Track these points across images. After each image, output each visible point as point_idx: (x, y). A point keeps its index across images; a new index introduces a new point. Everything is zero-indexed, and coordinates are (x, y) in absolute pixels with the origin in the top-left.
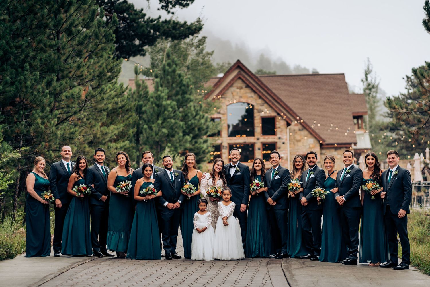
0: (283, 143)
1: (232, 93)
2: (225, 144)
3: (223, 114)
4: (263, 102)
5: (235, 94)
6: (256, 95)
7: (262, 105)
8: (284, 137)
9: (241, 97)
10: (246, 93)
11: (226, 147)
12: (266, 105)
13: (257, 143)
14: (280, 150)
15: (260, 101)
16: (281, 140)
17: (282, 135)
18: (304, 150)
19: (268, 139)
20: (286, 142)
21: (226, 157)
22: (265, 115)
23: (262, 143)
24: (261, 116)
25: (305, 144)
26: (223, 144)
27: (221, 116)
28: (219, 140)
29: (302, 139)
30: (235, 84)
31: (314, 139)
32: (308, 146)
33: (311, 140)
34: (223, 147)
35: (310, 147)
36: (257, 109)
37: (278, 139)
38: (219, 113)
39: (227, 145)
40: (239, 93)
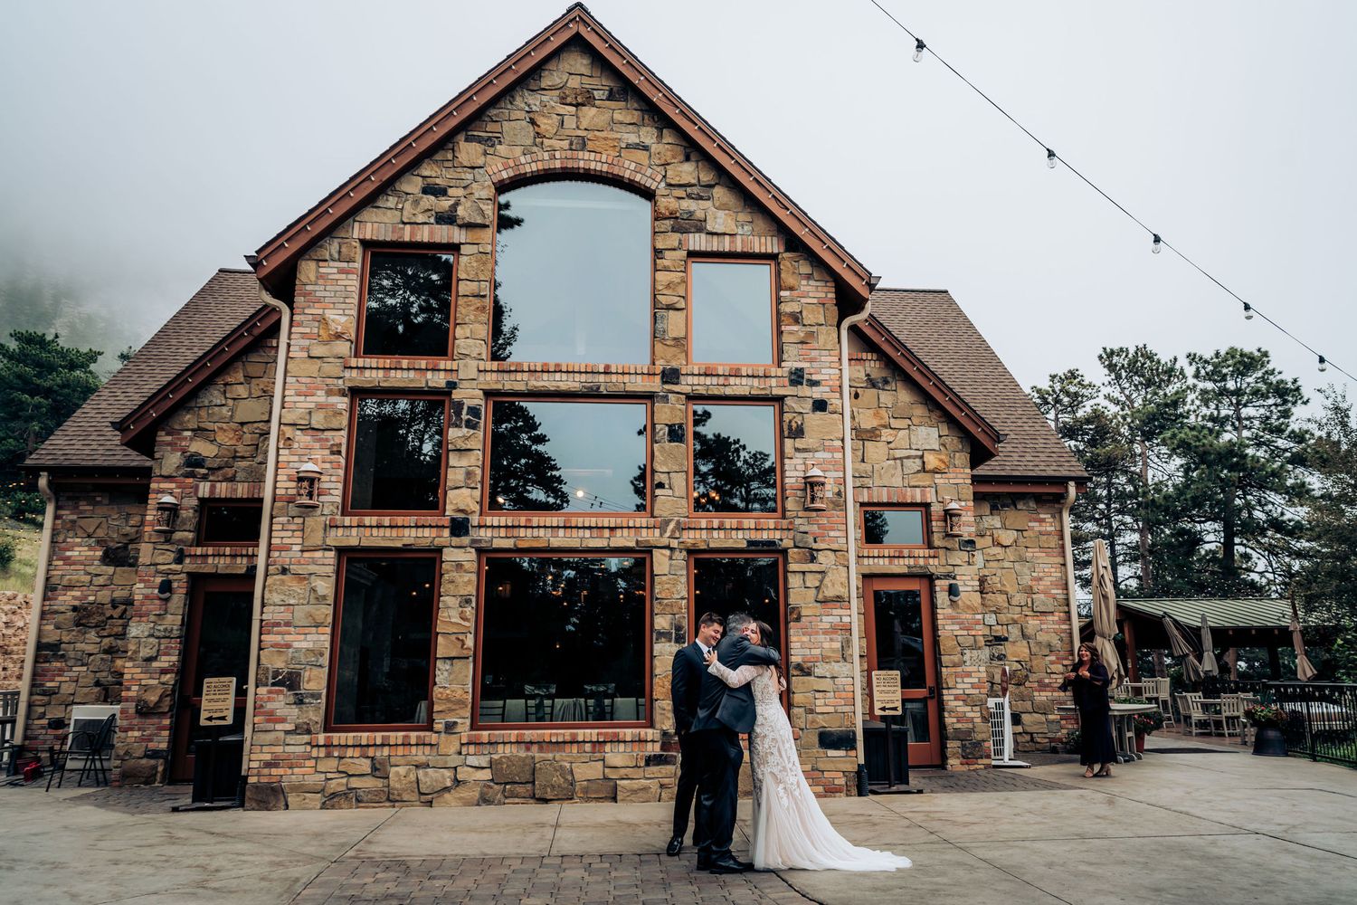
0: (820, 406)
1: (533, 122)
2: (470, 395)
3: (469, 226)
4: (707, 177)
5: (547, 124)
6: (668, 137)
7: (701, 192)
8: (826, 374)
9: (582, 144)
10: (613, 124)
11: (474, 411)
12: (719, 192)
13: (665, 399)
14: (800, 443)
15: (687, 172)
16: (804, 390)
17: (812, 361)
18: (897, 482)
19: (732, 380)
20: (834, 401)
21: (469, 474)
22: (714, 245)
23: (692, 398)
24: (692, 254)
25: (898, 454)
26: (456, 395)
27: (457, 235)
28: (429, 375)
29: (885, 427)
30: (551, 78)
31: (944, 430)
32: (917, 465)
33: (929, 436)
34: (458, 414)
35: (924, 470)
36: (673, 216)
37: (786, 381)
38: (447, 218)
39: (477, 400)
40: (570, 123)
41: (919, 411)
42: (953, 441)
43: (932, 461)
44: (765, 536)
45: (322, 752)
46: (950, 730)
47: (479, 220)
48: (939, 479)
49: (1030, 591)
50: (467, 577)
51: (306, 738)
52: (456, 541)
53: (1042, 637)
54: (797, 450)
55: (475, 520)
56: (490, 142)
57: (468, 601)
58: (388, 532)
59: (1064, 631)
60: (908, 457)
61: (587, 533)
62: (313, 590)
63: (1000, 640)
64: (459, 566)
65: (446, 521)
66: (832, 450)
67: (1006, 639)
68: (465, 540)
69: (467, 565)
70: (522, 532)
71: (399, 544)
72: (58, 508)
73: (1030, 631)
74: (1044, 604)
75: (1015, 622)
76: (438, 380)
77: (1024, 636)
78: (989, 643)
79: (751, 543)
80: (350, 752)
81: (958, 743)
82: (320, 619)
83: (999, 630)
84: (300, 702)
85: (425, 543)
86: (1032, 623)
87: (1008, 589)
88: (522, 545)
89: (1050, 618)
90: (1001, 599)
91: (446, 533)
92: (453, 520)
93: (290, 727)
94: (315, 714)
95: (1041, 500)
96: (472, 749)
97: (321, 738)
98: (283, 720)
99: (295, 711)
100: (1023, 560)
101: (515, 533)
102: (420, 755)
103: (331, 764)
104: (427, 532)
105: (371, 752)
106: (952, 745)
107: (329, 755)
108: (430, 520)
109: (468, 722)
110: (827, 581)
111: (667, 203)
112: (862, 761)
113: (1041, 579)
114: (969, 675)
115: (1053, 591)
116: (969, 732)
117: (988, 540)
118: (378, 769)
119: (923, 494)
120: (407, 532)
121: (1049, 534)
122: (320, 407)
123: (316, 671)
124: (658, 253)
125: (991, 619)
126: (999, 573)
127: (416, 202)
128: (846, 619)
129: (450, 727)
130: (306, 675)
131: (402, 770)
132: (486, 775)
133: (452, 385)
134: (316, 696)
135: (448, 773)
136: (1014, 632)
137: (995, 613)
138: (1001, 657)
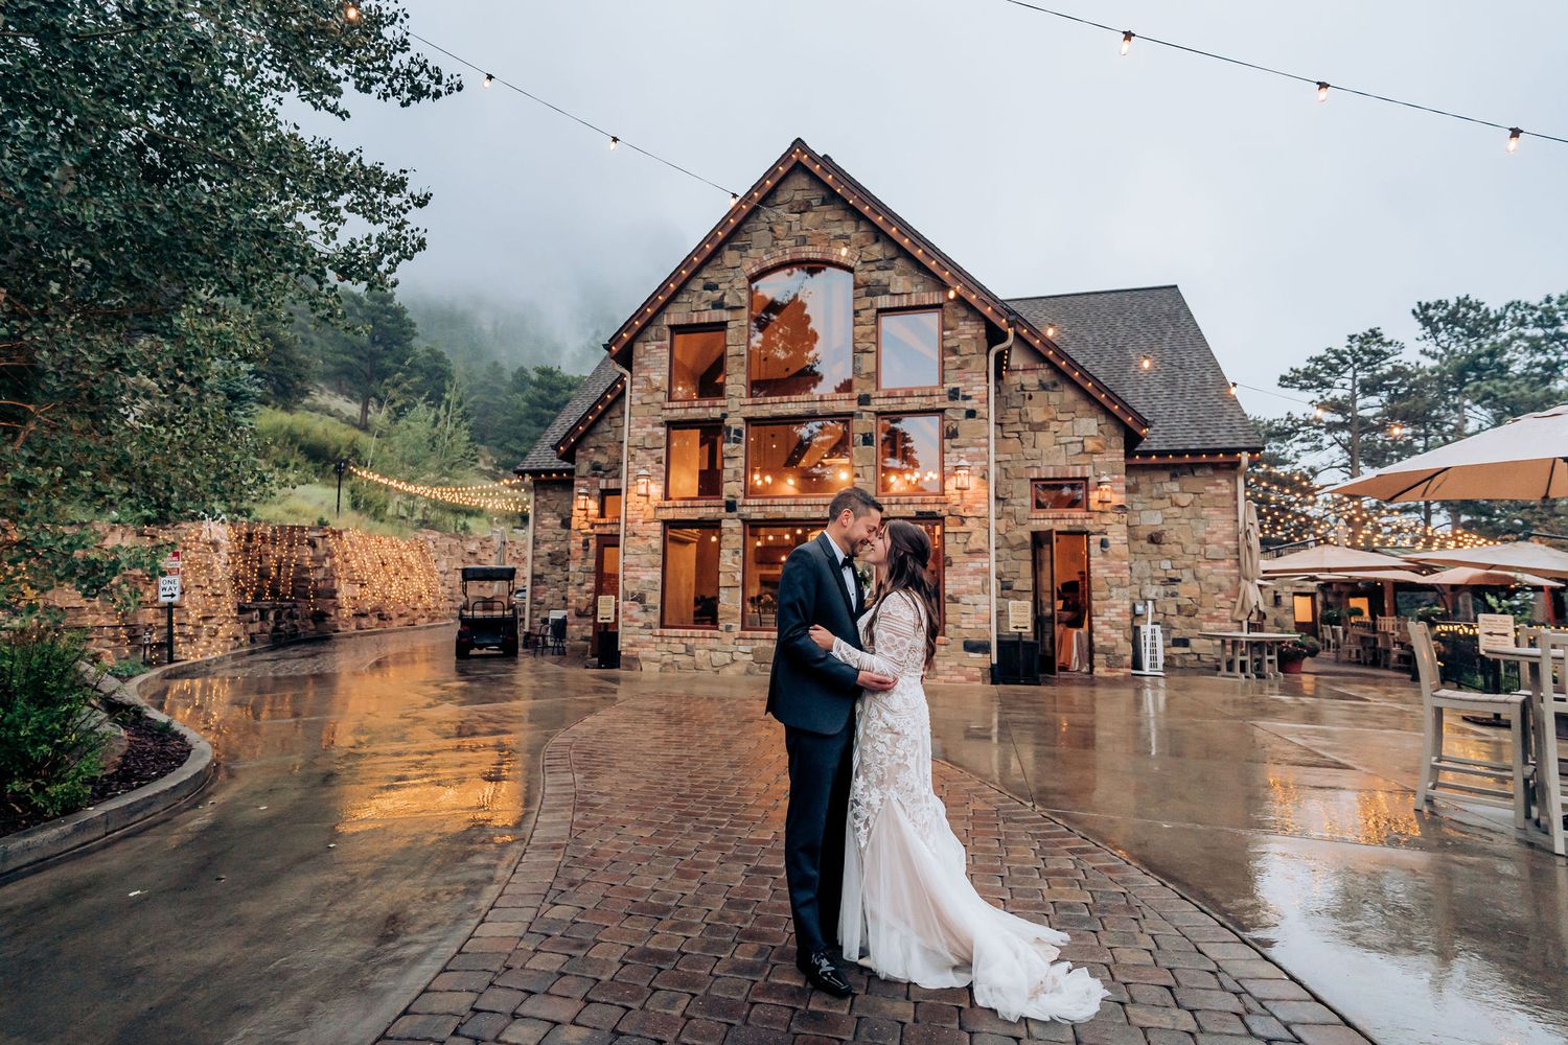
0: (971, 414)
1: (771, 230)
2: (735, 422)
3: (732, 309)
4: (890, 253)
5: (780, 230)
6: (862, 228)
7: (886, 264)
8: (977, 390)
9: (803, 241)
10: (825, 223)
11: (738, 432)
12: (899, 263)
13: (860, 416)
14: (955, 442)
15: (877, 250)
16: (960, 403)
17: (965, 381)
18: (1062, 462)
19: (907, 400)
20: (982, 410)
21: (736, 473)
22: (896, 303)
23: (879, 414)
24: (881, 311)
25: (1063, 440)
26: (727, 422)
27: (726, 316)
28: (711, 410)
29: (1053, 420)
30: (784, 195)
31: (1102, 419)
32: (1079, 448)
33: (1089, 425)
34: (729, 434)
35: (1083, 452)
36: (866, 285)
37: (946, 398)
38: (718, 305)
39: (742, 425)
40: (796, 227)
41: (1082, 406)
42: (1110, 428)
43: (1090, 445)
44: (928, 508)
45: (659, 640)
46: (1097, 646)
47: (738, 304)
48: (1097, 459)
49: (1203, 542)
50: (736, 537)
51: (650, 631)
52: (729, 515)
53: (1212, 580)
54: (953, 447)
55: (740, 501)
56: (743, 248)
57: (737, 552)
58: (690, 510)
59: (1234, 575)
60: (1071, 443)
61: (809, 508)
62: (650, 546)
63: (1173, 581)
64: (731, 530)
65: (722, 502)
66: (979, 446)
67: (1179, 580)
68: (734, 514)
69: (736, 530)
70: (769, 509)
71: (696, 518)
72: (536, 495)
73: (1201, 574)
74: (1216, 552)
75: (1188, 567)
76: (716, 413)
77: (1196, 578)
78: (1164, 584)
79: (918, 513)
80: (674, 640)
81: (1104, 656)
82: (654, 562)
83: (1174, 574)
84: (646, 611)
85: (711, 517)
86: (1204, 568)
87: (1183, 541)
88: (768, 517)
89: (1221, 564)
90: (1176, 549)
91: (723, 510)
92: (727, 502)
93: (641, 624)
94: (654, 618)
95: (1216, 467)
96: (741, 641)
97: (658, 632)
98: (637, 621)
99: (643, 615)
100: (1198, 517)
101: (763, 509)
102: (712, 643)
103: (664, 647)
104: (712, 510)
105: (685, 641)
106: (1098, 657)
107: (662, 642)
108: (714, 502)
109: (740, 625)
110: (972, 539)
111: (863, 275)
112: (995, 661)
113: (1214, 533)
114: (1115, 606)
115: (1226, 543)
116: (1113, 649)
117: (1167, 502)
118: (689, 651)
119: (1083, 470)
120: (700, 510)
121: (1224, 495)
122: (650, 434)
123: (654, 593)
124: (856, 313)
125: (1167, 565)
126: (1176, 527)
127: (700, 297)
128: (986, 565)
129: (728, 628)
130: (648, 595)
131: (702, 652)
132: (750, 657)
133: (724, 416)
134: (655, 608)
135: (728, 655)
136: (1187, 575)
137: (1171, 559)
138: (1174, 595)
